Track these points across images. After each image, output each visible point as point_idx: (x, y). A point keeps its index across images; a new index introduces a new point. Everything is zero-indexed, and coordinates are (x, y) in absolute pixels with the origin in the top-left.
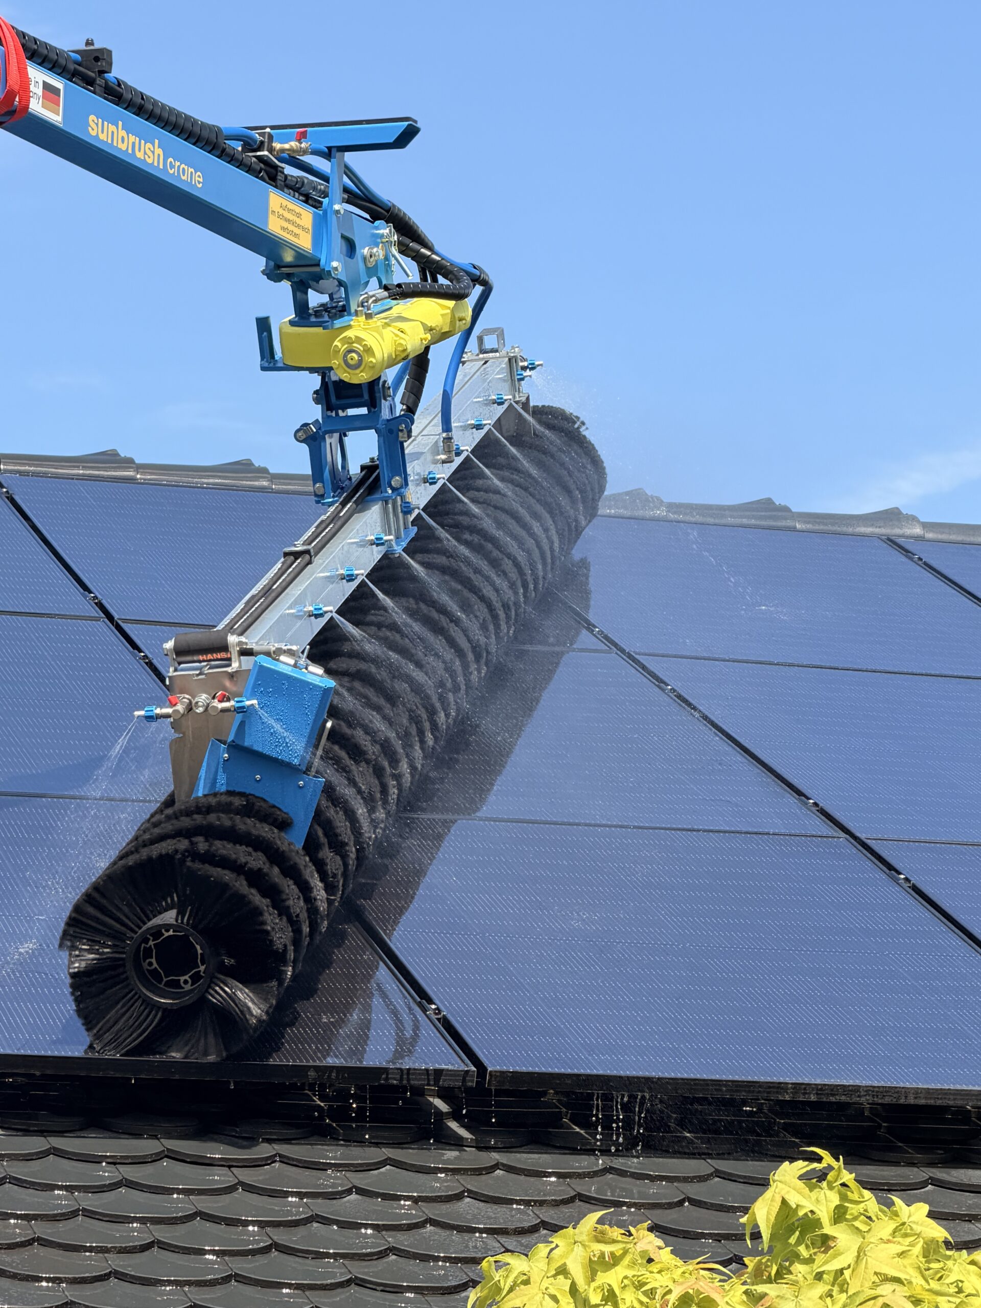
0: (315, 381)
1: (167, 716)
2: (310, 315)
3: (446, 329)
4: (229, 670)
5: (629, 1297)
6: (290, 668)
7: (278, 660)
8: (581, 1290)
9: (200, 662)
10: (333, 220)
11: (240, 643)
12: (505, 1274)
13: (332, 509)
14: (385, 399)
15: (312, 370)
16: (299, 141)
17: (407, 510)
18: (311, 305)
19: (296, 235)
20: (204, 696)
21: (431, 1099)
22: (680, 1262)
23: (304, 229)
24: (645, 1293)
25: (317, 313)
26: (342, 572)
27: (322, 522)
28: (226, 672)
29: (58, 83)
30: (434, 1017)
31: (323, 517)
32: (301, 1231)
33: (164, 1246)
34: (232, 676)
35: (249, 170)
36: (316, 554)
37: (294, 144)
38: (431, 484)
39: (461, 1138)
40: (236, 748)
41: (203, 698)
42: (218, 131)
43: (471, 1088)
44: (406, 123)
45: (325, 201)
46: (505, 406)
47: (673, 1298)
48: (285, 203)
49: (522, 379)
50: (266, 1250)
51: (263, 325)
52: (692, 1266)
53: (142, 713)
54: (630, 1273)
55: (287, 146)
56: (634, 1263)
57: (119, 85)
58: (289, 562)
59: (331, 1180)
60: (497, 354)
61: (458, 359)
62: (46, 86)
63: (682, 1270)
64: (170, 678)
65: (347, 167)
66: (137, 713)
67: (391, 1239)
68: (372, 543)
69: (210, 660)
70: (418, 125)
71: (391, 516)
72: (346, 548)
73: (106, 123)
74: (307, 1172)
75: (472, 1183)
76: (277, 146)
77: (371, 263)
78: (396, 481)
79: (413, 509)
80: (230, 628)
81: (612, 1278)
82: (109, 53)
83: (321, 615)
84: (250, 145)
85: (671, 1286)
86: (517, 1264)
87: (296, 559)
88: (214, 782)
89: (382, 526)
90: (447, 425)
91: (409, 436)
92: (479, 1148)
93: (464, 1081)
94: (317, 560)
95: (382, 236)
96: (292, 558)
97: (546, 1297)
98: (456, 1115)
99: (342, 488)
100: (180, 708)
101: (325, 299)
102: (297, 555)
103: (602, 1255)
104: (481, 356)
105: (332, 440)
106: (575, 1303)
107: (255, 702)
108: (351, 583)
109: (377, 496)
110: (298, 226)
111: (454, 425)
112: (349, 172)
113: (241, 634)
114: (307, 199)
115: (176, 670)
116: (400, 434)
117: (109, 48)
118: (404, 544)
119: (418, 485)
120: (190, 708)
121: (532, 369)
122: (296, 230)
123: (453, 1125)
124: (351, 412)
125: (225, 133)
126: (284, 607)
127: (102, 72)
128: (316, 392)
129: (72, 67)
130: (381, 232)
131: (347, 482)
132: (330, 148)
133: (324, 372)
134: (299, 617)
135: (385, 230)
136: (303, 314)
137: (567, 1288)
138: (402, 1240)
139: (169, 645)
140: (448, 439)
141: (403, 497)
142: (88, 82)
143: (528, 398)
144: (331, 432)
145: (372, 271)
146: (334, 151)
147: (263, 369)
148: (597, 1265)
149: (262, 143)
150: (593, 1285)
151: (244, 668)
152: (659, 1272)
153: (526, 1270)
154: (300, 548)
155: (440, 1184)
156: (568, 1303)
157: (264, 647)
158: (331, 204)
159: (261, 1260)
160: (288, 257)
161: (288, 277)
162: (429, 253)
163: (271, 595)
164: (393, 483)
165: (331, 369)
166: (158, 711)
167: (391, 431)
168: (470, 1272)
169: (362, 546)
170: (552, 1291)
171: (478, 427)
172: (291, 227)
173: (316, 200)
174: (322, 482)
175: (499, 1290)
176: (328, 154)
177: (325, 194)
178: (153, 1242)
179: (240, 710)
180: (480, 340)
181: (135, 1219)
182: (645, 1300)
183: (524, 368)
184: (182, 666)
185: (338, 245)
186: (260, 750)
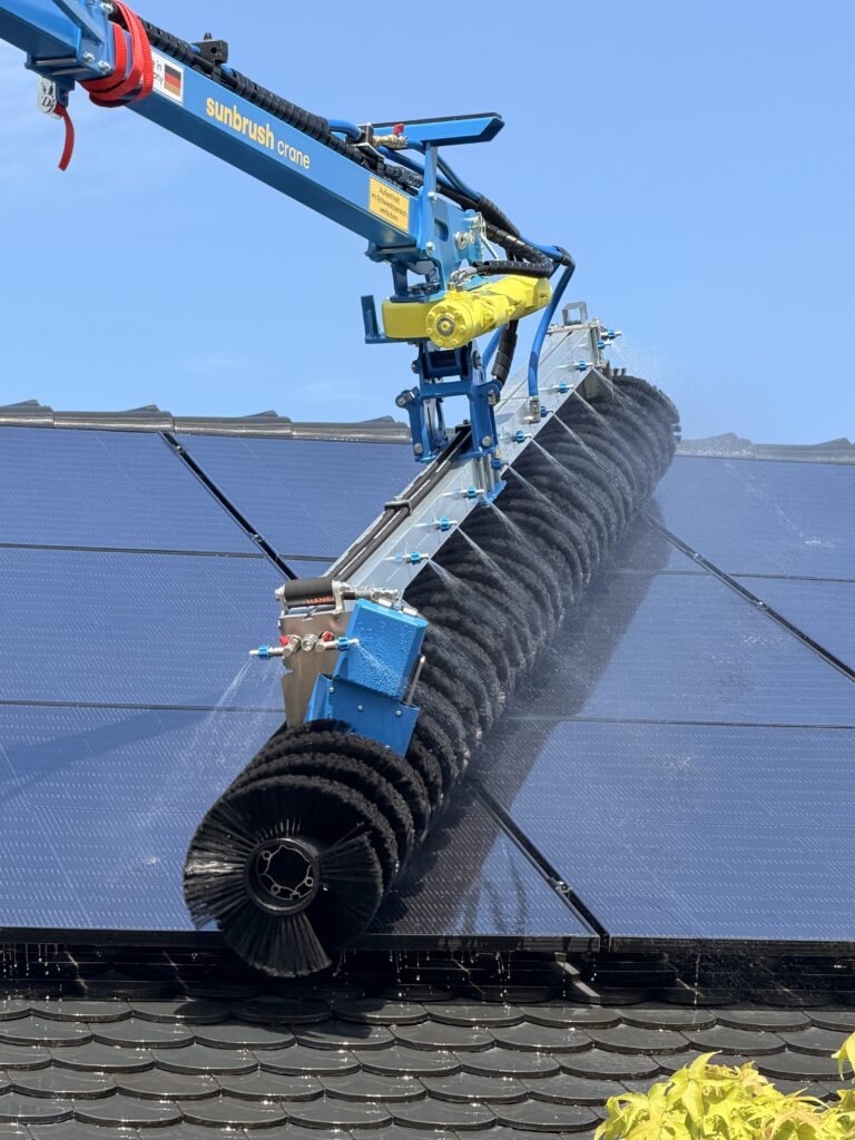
0: (413, 352)
1: (279, 655)
2: (408, 293)
3: (529, 304)
4: (334, 612)
5: (737, 1127)
6: (387, 610)
7: (376, 603)
8: (695, 1121)
9: (307, 605)
10: (427, 206)
11: (343, 589)
12: (628, 1111)
13: (429, 466)
14: (476, 368)
15: (411, 341)
16: (397, 134)
17: (497, 467)
18: (409, 285)
19: (395, 218)
20: (312, 636)
21: (562, 964)
22: (780, 1095)
23: (401, 212)
24: (751, 1123)
25: (415, 291)
26: (437, 522)
27: (420, 478)
28: (331, 615)
29: (179, 67)
30: (562, 892)
31: (422, 474)
32: (451, 1079)
33: (332, 1095)
34: (336, 618)
35: (352, 157)
36: (414, 507)
37: (392, 137)
38: (519, 442)
39: (588, 997)
40: (342, 683)
41: (310, 638)
42: (323, 122)
43: (596, 953)
44: (492, 118)
45: (420, 190)
46: (588, 372)
47: (775, 1126)
48: (384, 188)
49: (603, 348)
50: (421, 1097)
51: (368, 303)
52: (791, 1098)
53: (256, 652)
54: (738, 1106)
55: (385, 138)
56: (741, 1096)
57: (235, 76)
58: (389, 515)
59: (476, 1036)
60: (580, 326)
61: (544, 331)
62: (168, 69)
63: (782, 1102)
64: (282, 620)
65: (439, 160)
66: (252, 652)
67: (529, 1085)
68: (465, 496)
69: (317, 604)
70: (503, 120)
71: (483, 471)
72: (441, 501)
73: (222, 106)
74: (454, 1029)
75: (599, 1036)
76: (377, 138)
77: (463, 245)
78: (487, 440)
79: (503, 465)
80: (335, 576)
81: (721, 1110)
82: (225, 45)
83: (418, 562)
84: (353, 136)
85: (774, 1115)
86: (638, 1102)
87: (396, 512)
88: (322, 711)
89: (475, 480)
90: (533, 390)
91: (498, 400)
92: (604, 1005)
93: (589, 947)
94: (416, 513)
95: (472, 223)
96: (392, 511)
97: (664, 1130)
98: (584, 978)
99: (439, 447)
100: (290, 647)
101: (422, 279)
102: (396, 508)
103: (713, 1091)
104: (566, 327)
105: (430, 406)
106: (690, 1132)
107: (356, 640)
108: (445, 533)
109: (469, 454)
110: (396, 209)
111: (540, 389)
112: (441, 164)
113: (345, 580)
114: (405, 187)
115: (286, 613)
116: (490, 399)
117: (225, 40)
118: (495, 496)
119: (507, 443)
120: (299, 647)
121: (612, 338)
122: (394, 213)
123: (581, 986)
124: (446, 379)
125: (330, 124)
126: (384, 555)
127: (219, 62)
128: (415, 363)
129: (192, 56)
130: (471, 219)
131: (443, 442)
132: (424, 142)
133: (421, 342)
134: (399, 564)
135: (475, 218)
136: (402, 293)
137: (683, 1121)
138: (539, 1086)
139: (280, 591)
140: (535, 402)
141: (493, 455)
142: (207, 70)
143: (608, 364)
144: (428, 398)
145: (463, 254)
146: (428, 145)
147: (368, 342)
148: (708, 1100)
149: (364, 135)
150: (705, 1117)
151: (347, 610)
152: (763, 1105)
153: (645, 1108)
154: (399, 502)
155: (572, 1037)
156: (684, 1135)
157: (364, 592)
158: (425, 192)
159: (417, 1105)
160: (389, 239)
161: (388, 257)
162: (514, 239)
163: (372, 545)
164: (484, 442)
165: (428, 339)
166: (271, 650)
167: (481, 396)
168: (599, 1111)
169: (456, 499)
170: (670, 1125)
171: (563, 391)
172: (389, 210)
173: (413, 190)
174: (421, 442)
175: (623, 1125)
176: (422, 148)
177: (420, 183)
178: (322, 1092)
179: (344, 648)
180: (565, 313)
181: (307, 1073)
182: (751, 1128)
183: (605, 338)
184: (292, 609)
185: (433, 229)
186: (362, 683)
